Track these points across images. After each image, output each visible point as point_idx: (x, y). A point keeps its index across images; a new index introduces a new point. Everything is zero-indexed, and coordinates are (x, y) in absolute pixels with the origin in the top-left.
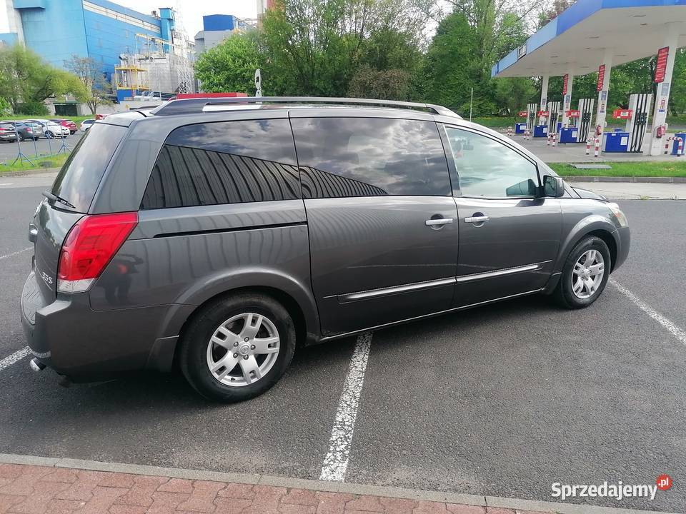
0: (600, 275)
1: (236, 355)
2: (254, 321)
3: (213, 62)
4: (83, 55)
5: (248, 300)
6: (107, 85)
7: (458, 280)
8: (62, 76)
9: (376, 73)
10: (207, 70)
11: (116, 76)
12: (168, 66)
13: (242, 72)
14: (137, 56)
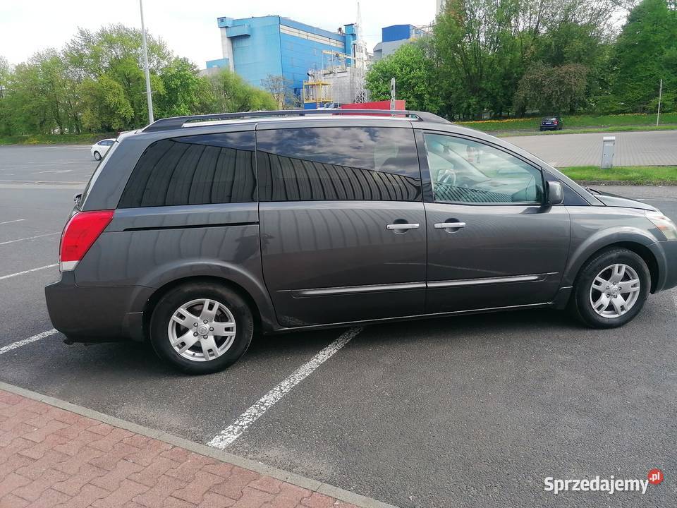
0: (635, 292)
1: (196, 334)
2: (211, 307)
3: (383, 71)
4: (278, 73)
5: (204, 288)
6: (295, 100)
7: (428, 285)
8: (258, 94)
9: (550, 70)
10: (376, 80)
11: (304, 91)
12: (348, 79)
13: (408, 80)
14: (322, 72)
